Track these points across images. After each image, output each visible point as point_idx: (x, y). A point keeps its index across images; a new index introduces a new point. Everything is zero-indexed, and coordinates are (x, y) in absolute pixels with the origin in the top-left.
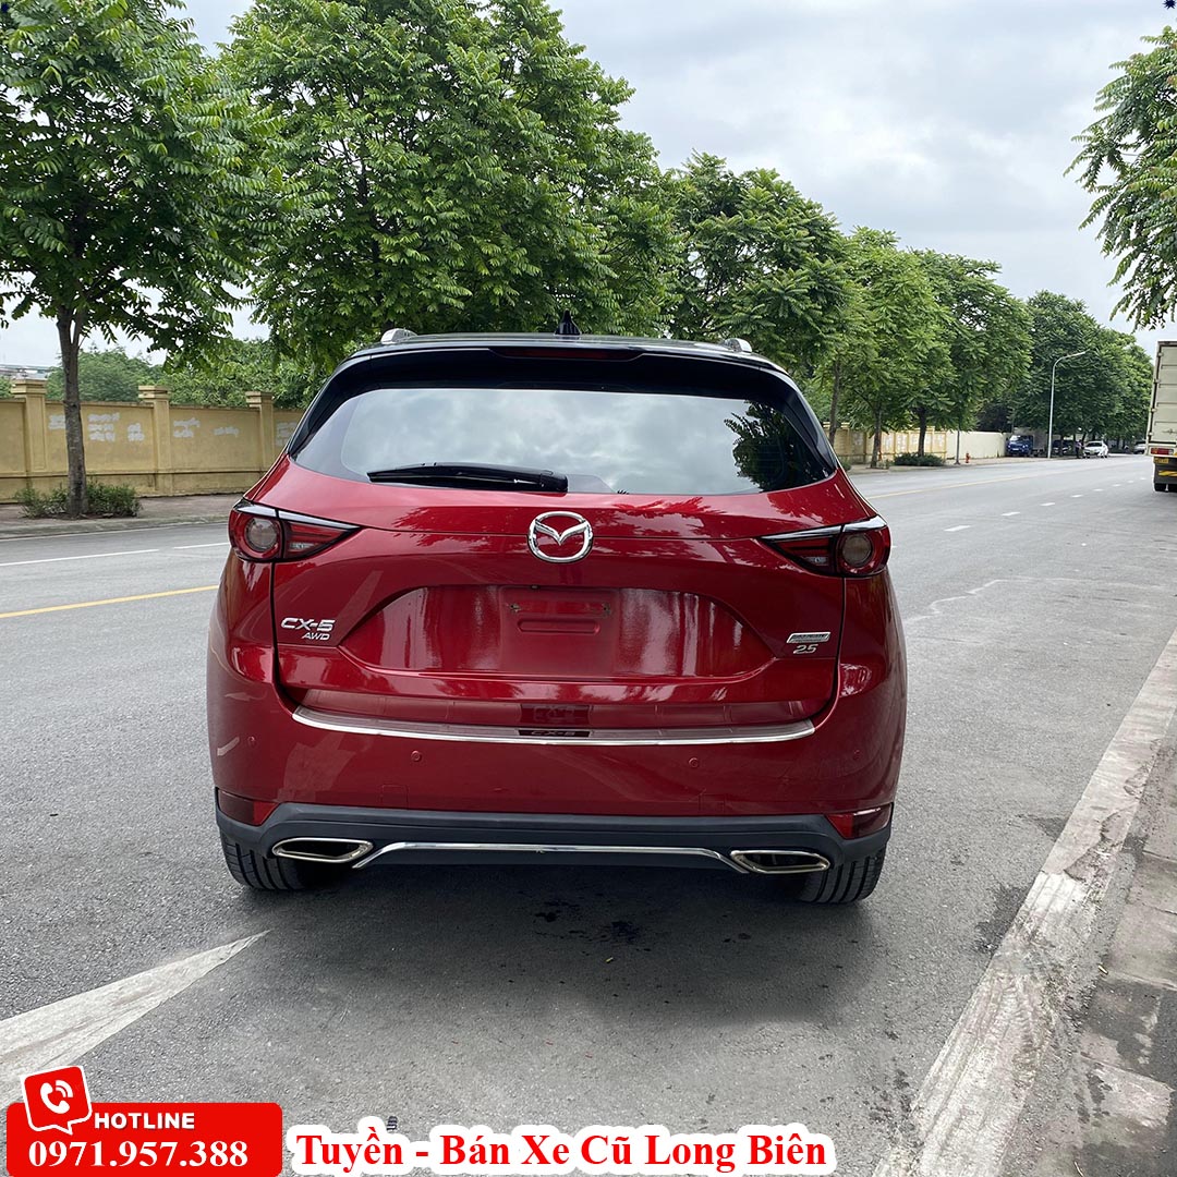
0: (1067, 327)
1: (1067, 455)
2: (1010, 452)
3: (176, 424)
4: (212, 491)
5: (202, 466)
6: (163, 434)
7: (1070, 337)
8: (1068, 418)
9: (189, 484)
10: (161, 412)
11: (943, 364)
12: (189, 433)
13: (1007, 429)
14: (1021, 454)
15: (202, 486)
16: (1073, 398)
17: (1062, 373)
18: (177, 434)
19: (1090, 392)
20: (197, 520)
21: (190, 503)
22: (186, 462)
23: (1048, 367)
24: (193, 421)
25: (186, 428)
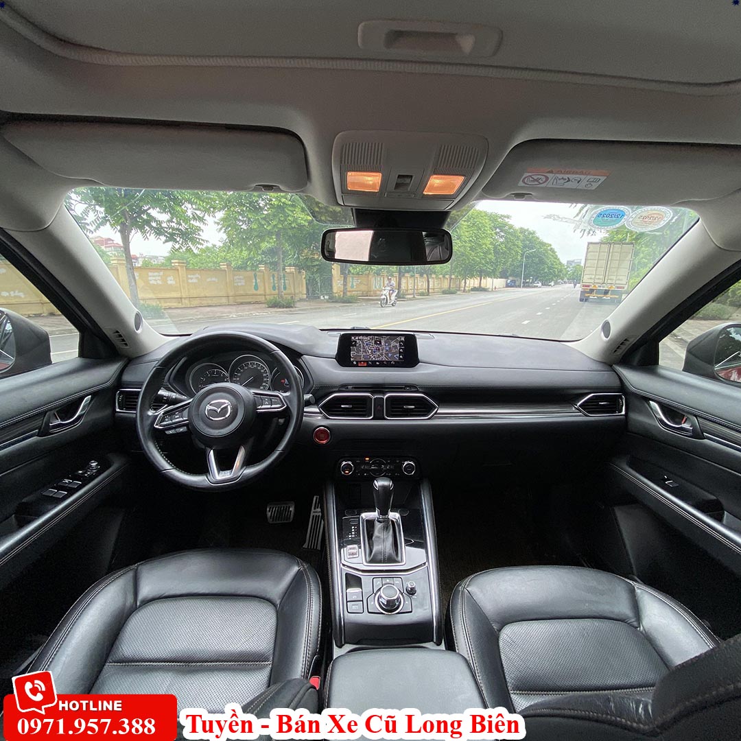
0: (530, 240)
1: (527, 287)
2: (507, 286)
3: (189, 276)
5: (202, 294)
7: (531, 244)
8: (528, 274)
9: (196, 302)
10: (182, 272)
12: (195, 281)
13: (507, 278)
14: (511, 286)
15: (203, 303)
16: (530, 266)
17: (527, 257)
18: (190, 281)
19: (537, 264)
22: (194, 293)
24: (198, 276)
25: (194, 278)
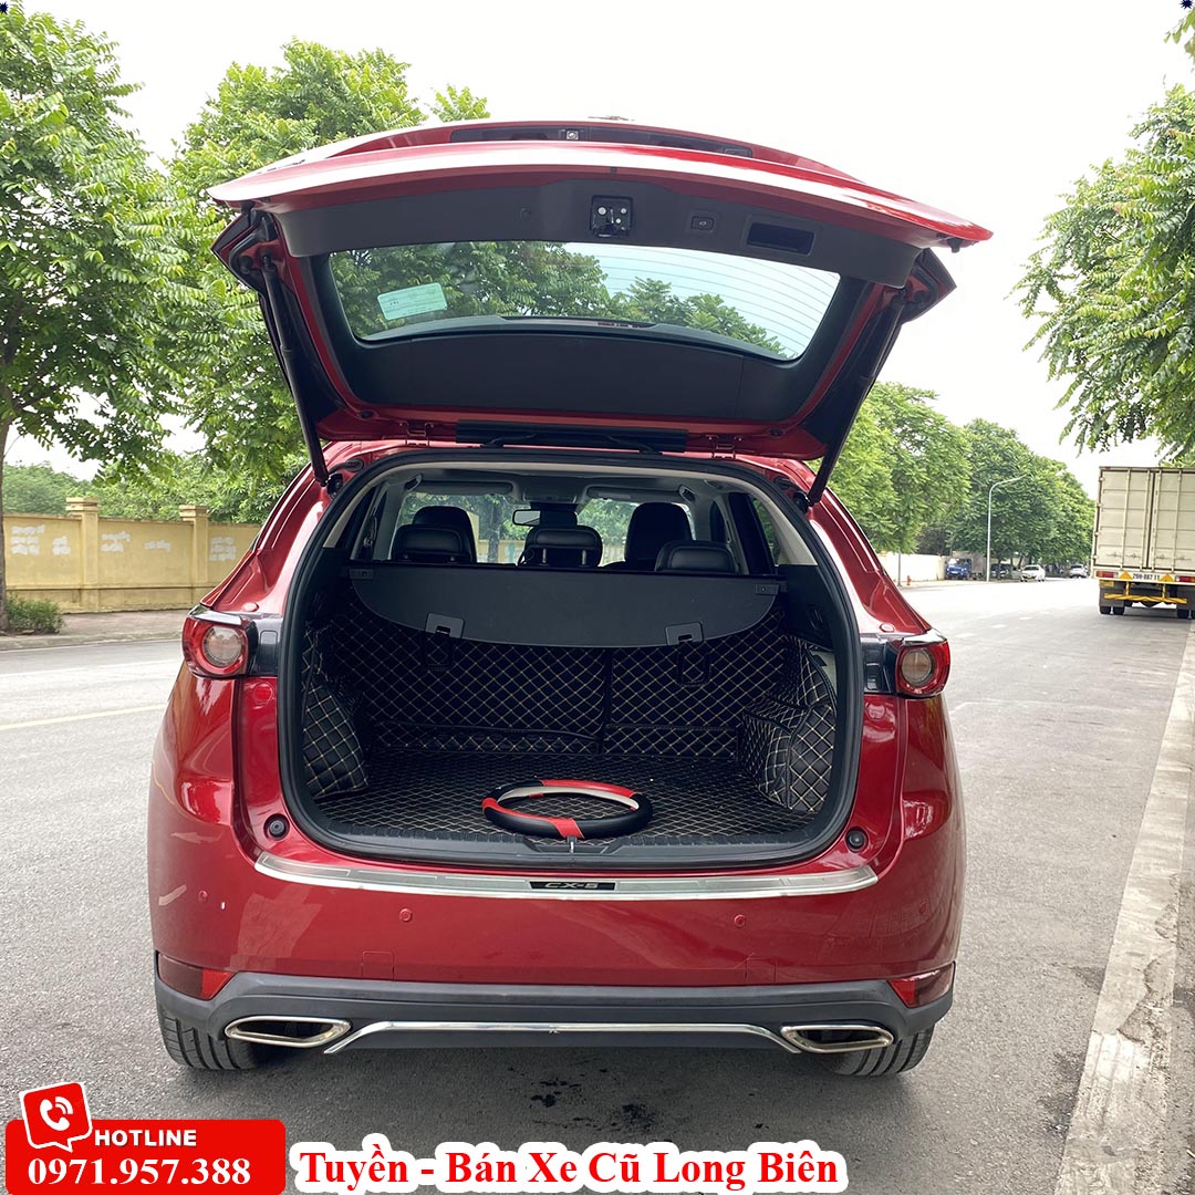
0: (1002, 453)
1: (1005, 578)
2: (949, 576)
3: (105, 537)
4: (140, 608)
5: (131, 581)
6: (90, 549)
7: (1005, 463)
8: (1005, 543)
9: (115, 601)
10: (90, 525)
11: (885, 487)
12: (117, 547)
13: (946, 553)
14: (961, 577)
15: (130, 602)
16: (1009, 522)
17: (999, 498)
18: (105, 548)
19: (1025, 517)
20: (123, 637)
21: (116, 620)
22: (113, 577)
23: (985, 492)
24: (124, 535)
25: (116, 542)
